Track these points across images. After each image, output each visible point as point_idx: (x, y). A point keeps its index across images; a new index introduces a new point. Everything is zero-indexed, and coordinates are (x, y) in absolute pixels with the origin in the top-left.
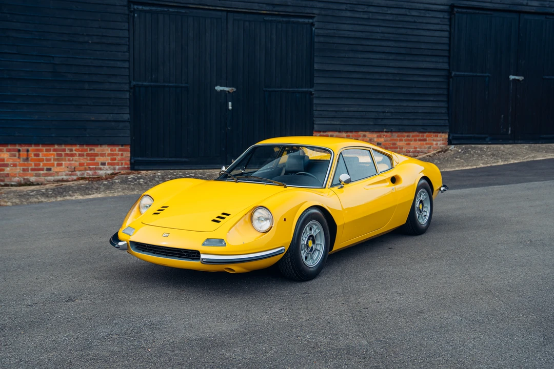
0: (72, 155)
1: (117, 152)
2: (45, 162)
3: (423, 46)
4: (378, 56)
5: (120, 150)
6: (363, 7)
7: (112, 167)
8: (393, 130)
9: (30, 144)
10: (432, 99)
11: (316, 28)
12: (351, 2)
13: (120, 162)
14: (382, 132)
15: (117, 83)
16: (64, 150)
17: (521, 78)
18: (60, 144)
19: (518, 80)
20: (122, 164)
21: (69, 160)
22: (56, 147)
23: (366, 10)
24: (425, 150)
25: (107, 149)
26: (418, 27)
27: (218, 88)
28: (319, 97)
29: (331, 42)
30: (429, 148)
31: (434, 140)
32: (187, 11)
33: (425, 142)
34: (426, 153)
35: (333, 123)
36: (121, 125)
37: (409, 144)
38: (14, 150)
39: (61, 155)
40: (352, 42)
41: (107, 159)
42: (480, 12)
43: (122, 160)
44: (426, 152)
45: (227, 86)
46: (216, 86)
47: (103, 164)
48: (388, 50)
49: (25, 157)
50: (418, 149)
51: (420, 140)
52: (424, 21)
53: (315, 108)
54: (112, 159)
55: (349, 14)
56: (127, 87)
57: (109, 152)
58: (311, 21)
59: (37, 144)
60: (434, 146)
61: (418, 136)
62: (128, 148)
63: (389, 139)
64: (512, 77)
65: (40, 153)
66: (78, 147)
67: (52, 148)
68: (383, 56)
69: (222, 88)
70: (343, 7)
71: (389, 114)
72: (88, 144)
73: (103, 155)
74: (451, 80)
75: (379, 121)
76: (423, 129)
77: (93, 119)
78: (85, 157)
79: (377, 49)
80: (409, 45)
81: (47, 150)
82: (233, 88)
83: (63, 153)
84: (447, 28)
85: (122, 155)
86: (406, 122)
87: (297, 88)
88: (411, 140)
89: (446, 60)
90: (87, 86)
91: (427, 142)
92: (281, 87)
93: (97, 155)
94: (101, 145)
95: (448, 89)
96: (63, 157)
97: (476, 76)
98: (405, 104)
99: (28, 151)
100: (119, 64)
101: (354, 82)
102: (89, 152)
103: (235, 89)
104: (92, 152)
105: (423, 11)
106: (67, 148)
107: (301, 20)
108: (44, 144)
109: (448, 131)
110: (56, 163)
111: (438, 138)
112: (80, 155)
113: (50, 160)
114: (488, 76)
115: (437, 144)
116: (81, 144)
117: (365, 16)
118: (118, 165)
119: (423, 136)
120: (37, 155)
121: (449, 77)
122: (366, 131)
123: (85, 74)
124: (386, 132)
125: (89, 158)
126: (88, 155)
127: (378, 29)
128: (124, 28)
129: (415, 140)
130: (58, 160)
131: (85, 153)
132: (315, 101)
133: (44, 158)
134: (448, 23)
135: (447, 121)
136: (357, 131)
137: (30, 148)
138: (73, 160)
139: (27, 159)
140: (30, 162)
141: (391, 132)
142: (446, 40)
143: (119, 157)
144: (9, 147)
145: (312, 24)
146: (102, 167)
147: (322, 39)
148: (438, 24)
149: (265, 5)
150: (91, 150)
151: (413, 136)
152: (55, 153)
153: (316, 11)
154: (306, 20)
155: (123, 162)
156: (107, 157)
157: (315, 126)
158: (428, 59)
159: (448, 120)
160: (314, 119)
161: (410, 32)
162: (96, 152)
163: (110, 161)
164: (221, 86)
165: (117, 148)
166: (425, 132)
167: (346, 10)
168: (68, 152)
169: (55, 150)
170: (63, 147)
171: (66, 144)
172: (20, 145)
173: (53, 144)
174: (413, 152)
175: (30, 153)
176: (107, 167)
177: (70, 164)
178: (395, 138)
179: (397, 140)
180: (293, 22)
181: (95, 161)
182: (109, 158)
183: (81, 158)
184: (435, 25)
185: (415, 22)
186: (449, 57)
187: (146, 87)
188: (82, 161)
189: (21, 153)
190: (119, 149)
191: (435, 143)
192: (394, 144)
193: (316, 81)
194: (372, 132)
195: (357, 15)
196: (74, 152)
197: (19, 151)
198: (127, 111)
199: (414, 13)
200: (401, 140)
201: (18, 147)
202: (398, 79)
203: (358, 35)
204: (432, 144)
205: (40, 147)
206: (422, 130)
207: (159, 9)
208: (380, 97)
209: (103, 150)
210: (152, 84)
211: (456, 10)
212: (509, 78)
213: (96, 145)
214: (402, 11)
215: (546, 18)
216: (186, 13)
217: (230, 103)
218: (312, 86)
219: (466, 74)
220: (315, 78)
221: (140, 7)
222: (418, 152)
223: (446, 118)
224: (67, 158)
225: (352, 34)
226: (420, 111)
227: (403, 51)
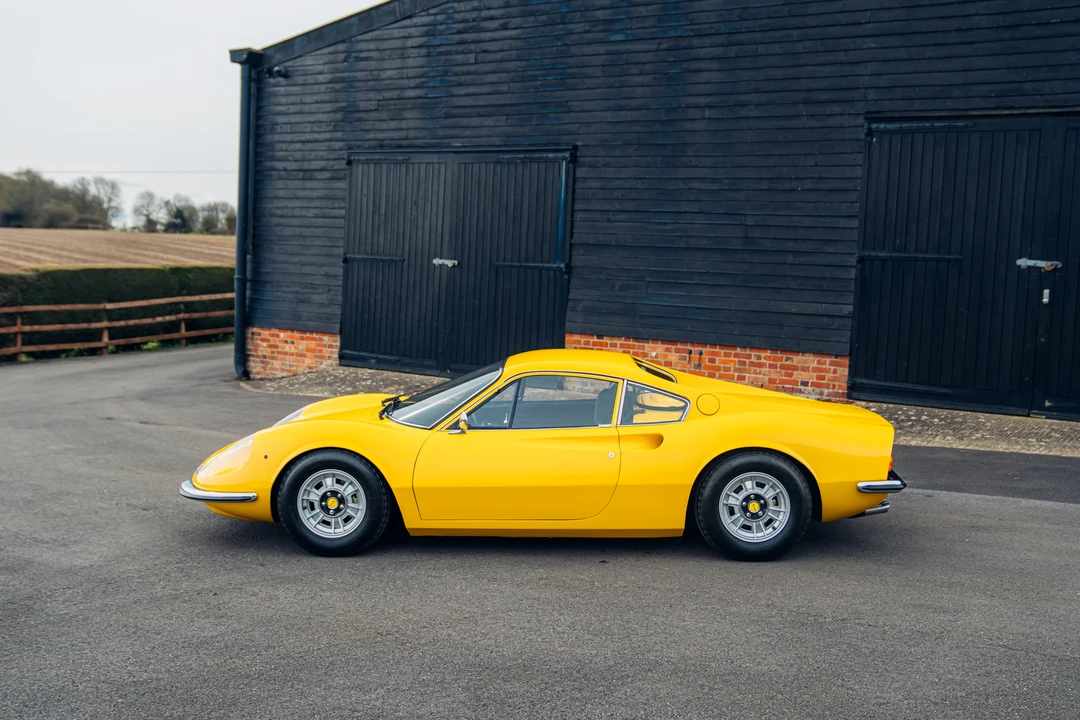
0: (760, 365)
1: (827, 366)
2: (722, 372)
5: (832, 364)
7: (818, 390)
9: (704, 345)
13: (831, 383)
15: (836, 253)
16: (749, 357)
18: (743, 347)
20: (834, 386)
21: (755, 373)
22: (738, 350)
25: (812, 361)
27: (1023, 262)
32: (970, 123)
36: (837, 322)
38: (684, 351)
39: (744, 363)
41: (812, 377)
43: (835, 379)
45: (1042, 260)
46: (1020, 258)
47: (805, 384)
49: (696, 363)
54: (819, 378)
56: (853, 261)
57: (816, 365)
59: (713, 345)
62: (847, 361)
65: (717, 358)
66: (769, 353)
67: (733, 352)
69: (1031, 263)
72: (784, 351)
73: (805, 369)
77: (794, 310)
78: (778, 370)
81: (726, 355)
82: (1055, 263)
83: (747, 361)
85: (835, 372)
90: (790, 259)
93: (795, 368)
94: (803, 353)
96: (747, 367)
99: (701, 353)
100: (842, 222)
102: (784, 363)
104: (789, 362)
106: (753, 354)
108: (723, 346)
110: (736, 374)
112: (771, 366)
113: (729, 369)
116: (774, 350)
118: (828, 388)
120: (712, 361)
123: (789, 239)
125: (783, 371)
126: (782, 367)
128: (854, 163)
130: (739, 370)
131: (779, 364)
133: (722, 365)
137: (704, 350)
138: (760, 373)
139: (699, 366)
140: (703, 371)
143: (831, 375)
144: (679, 346)
146: (802, 387)
150: (787, 359)
152: (736, 359)
155: (837, 383)
156: (811, 373)
162: (794, 363)
163: (815, 380)
164: (1030, 259)
165: (828, 360)
168: (754, 360)
169: (736, 355)
170: (748, 352)
171: (753, 348)
172: (692, 344)
173: (734, 347)
175: (703, 356)
176: (809, 388)
177: (756, 379)
181: (793, 378)
182: (815, 374)
183: (773, 370)
187: (884, 260)
188: (773, 376)
189: (692, 355)
190: (832, 361)
196: (763, 361)
197: (690, 352)
198: (851, 299)
201: (689, 347)
205: (717, 350)
207: (915, 125)
209: (806, 362)
210: (894, 255)
213: (797, 352)
216: (967, 126)
217: (1046, 292)
221: (882, 126)
224: (753, 368)
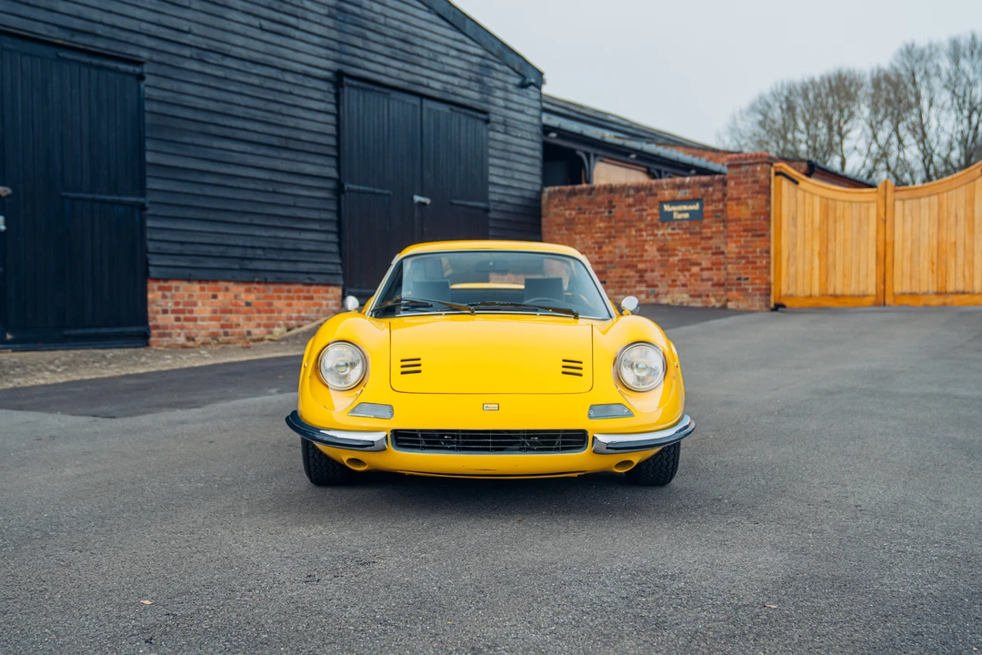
3: (304, 136)
4: (242, 147)
6: (215, 56)
8: (269, 280)
10: (317, 227)
11: (147, 86)
12: (199, 45)
14: (252, 282)
17: (427, 201)
19: (424, 204)
23: (220, 62)
24: (313, 316)
26: (297, 103)
28: (155, 216)
29: (170, 113)
30: (318, 311)
31: (324, 299)
33: (311, 302)
34: (313, 321)
35: (178, 264)
37: (290, 305)
40: (202, 117)
42: (377, 89)
44: (314, 318)
48: (255, 137)
50: (303, 314)
51: (306, 298)
52: (304, 94)
53: (149, 236)
55: (196, 66)
58: (138, 70)
60: (324, 308)
61: (302, 291)
63: (262, 295)
64: (417, 198)
68: (249, 148)
70: (187, 52)
71: (260, 252)
74: (342, 197)
75: (247, 262)
76: (309, 278)
79: (240, 134)
80: (285, 132)
84: (332, 108)
86: (285, 266)
87: (118, 195)
88: (292, 298)
89: (333, 162)
91: (315, 301)
92: (91, 192)
95: (339, 212)
97: (374, 193)
98: (282, 234)
101: (208, 191)
103: (9, 191)
105: (300, 77)
107: (122, 67)
109: (342, 282)
111: (329, 295)
114: (388, 195)
115: (327, 305)
117: (220, 73)
119: (309, 291)
121: (339, 190)
122: (228, 281)
124: (259, 283)
127: (238, 99)
129: (299, 298)
132: (150, 223)
134: (333, 101)
135: (339, 267)
136: (215, 281)
141: (266, 282)
142: (332, 130)
145: (141, 77)
147: (156, 107)
148: (322, 101)
149: (56, 29)
151: (296, 291)
153: (144, 54)
154: (131, 68)
157: (151, 269)
158: (311, 159)
159: (341, 264)
160: (149, 256)
161: (285, 110)
166: (310, 285)
167: (191, 58)
174: (297, 319)
178: (271, 293)
179: (272, 298)
180: (109, 69)
184: (317, 103)
185: (291, 93)
186: (338, 158)
191: (324, 302)
192: (270, 304)
193: (151, 184)
194: (237, 282)
195: (208, 70)
199: (289, 77)
200: (279, 298)
202: (270, 189)
203: (212, 105)
204: (320, 305)
206: (308, 281)
208: (246, 220)
211: (345, 80)
212: (412, 199)
214: (273, 73)
215: (451, 109)
218: (143, 194)
219: (362, 188)
220: (148, 180)
222: (303, 319)
223: (338, 261)
225: (201, 104)
226: (305, 247)
227: (275, 141)
